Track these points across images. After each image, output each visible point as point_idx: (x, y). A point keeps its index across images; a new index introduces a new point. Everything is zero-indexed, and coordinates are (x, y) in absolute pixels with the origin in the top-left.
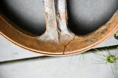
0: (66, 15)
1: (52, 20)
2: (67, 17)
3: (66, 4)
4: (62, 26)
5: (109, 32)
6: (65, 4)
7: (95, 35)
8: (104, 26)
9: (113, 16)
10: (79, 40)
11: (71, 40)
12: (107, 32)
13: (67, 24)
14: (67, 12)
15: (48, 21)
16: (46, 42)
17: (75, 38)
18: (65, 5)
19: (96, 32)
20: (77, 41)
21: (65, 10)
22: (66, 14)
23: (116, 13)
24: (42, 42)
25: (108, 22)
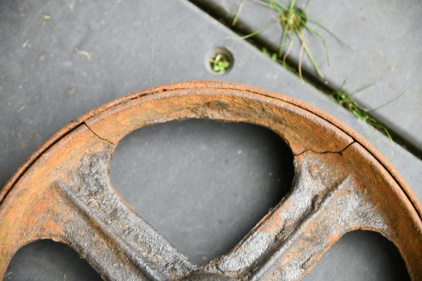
0: (266, 219)
1: (307, 239)
2: (270, 213)
3: (240, 243)
4: (300, 206)
5: (203, 96)
6: (243, 246)
7: (249, 116)
8: (210, 117)
9: (170, 119)
10: (296, 138)
11: (315, 156)
12: (209, 99)
13: (286, 198)
14: (258, 225)
15: (319, 248)
16: (378, 204)
17: (302, 149)
18: (242, 243)
19: (240, 119)
20: (302, 141)
21: (255, 234)
22: (262, 223)
23: (156, 121)
24: (385, 214)
25: (193, 116)
